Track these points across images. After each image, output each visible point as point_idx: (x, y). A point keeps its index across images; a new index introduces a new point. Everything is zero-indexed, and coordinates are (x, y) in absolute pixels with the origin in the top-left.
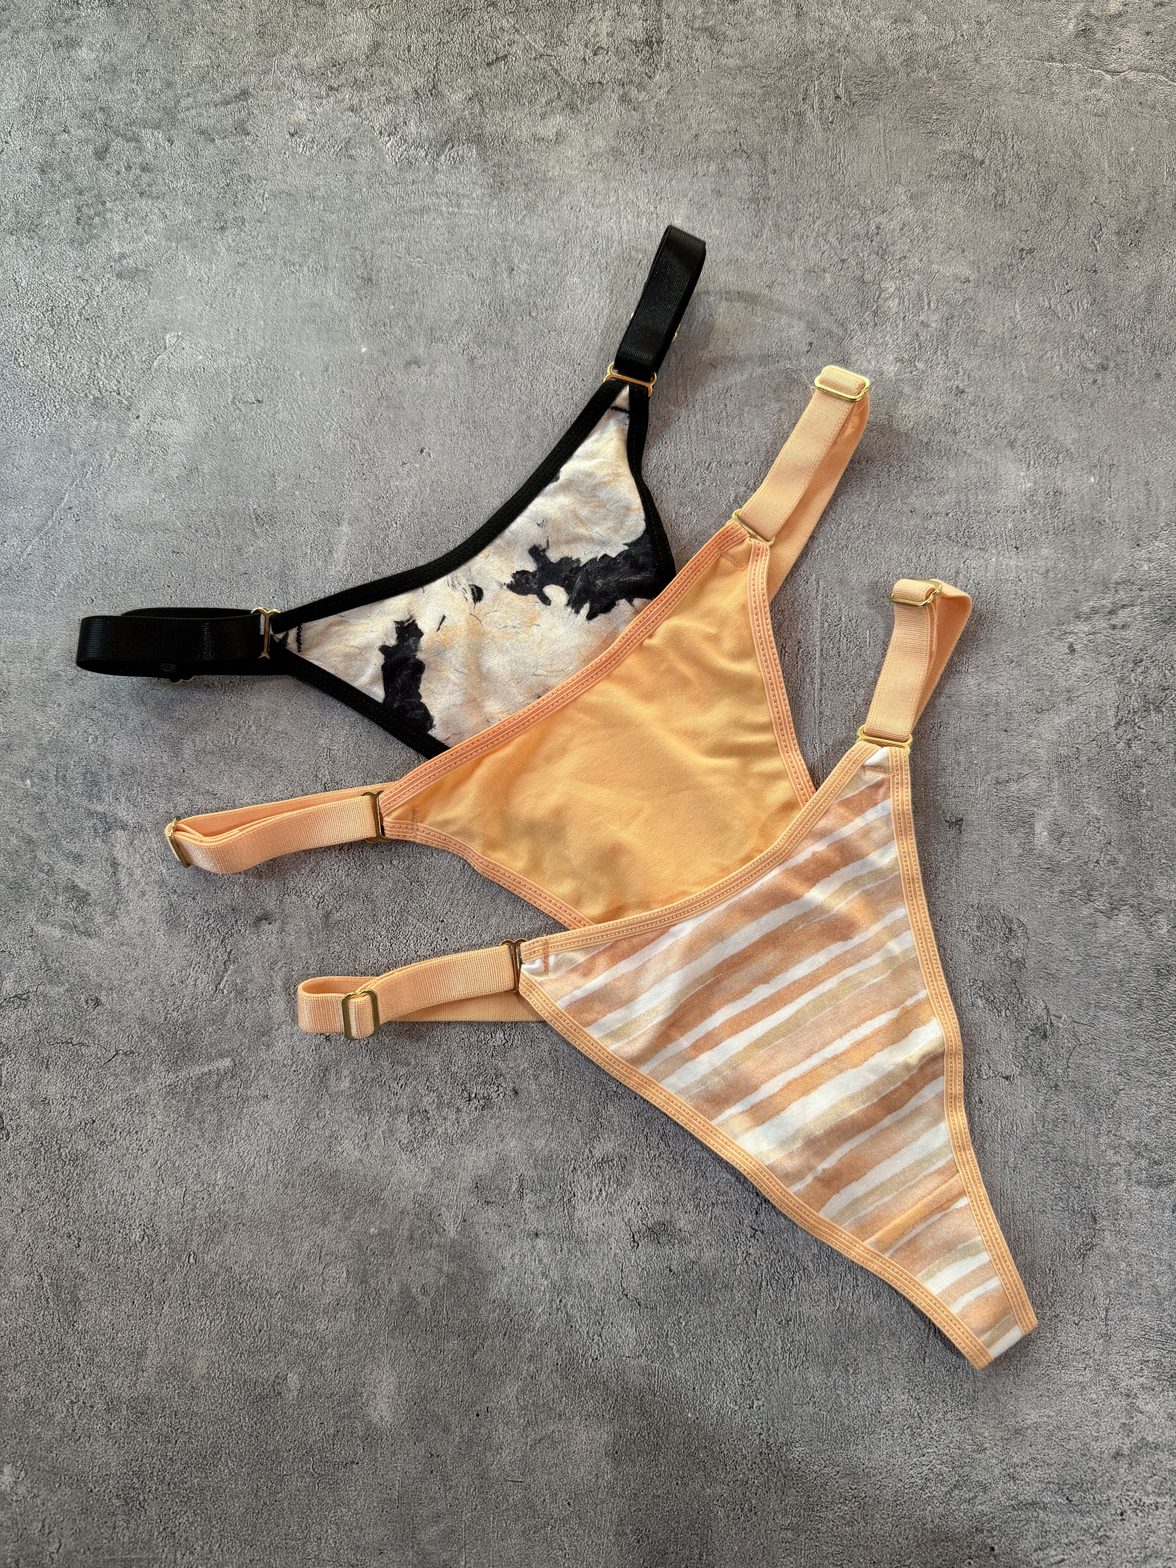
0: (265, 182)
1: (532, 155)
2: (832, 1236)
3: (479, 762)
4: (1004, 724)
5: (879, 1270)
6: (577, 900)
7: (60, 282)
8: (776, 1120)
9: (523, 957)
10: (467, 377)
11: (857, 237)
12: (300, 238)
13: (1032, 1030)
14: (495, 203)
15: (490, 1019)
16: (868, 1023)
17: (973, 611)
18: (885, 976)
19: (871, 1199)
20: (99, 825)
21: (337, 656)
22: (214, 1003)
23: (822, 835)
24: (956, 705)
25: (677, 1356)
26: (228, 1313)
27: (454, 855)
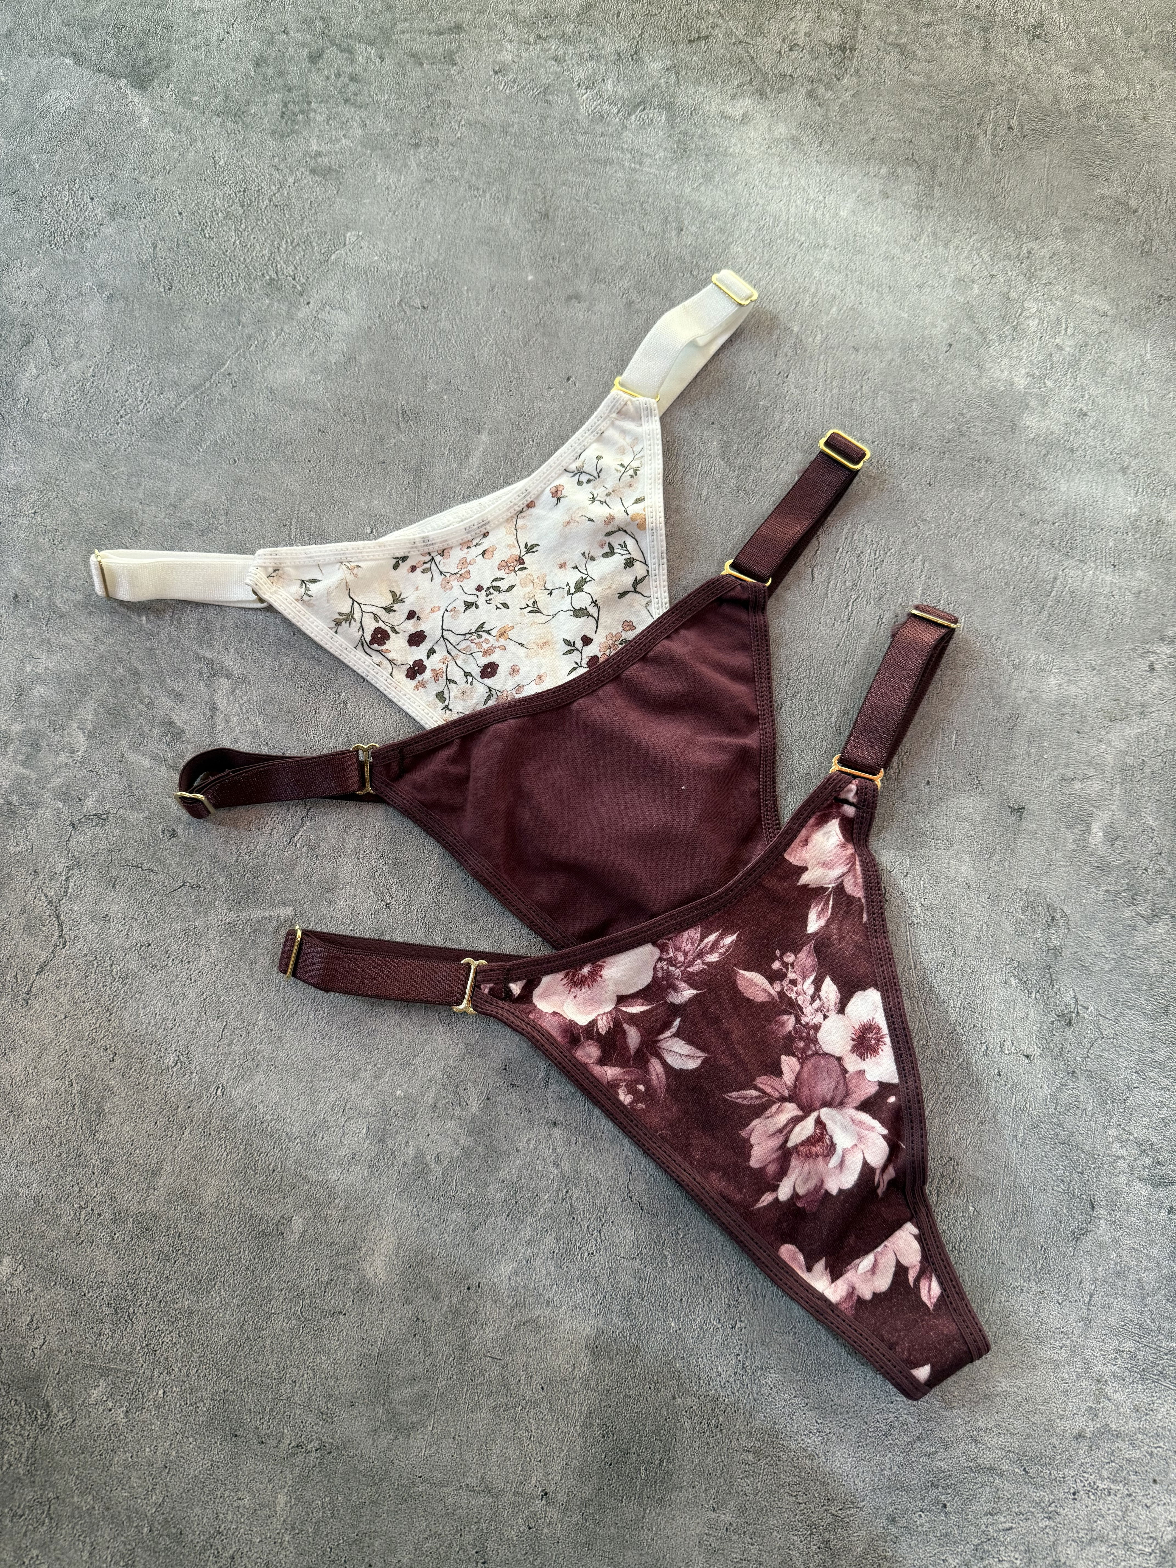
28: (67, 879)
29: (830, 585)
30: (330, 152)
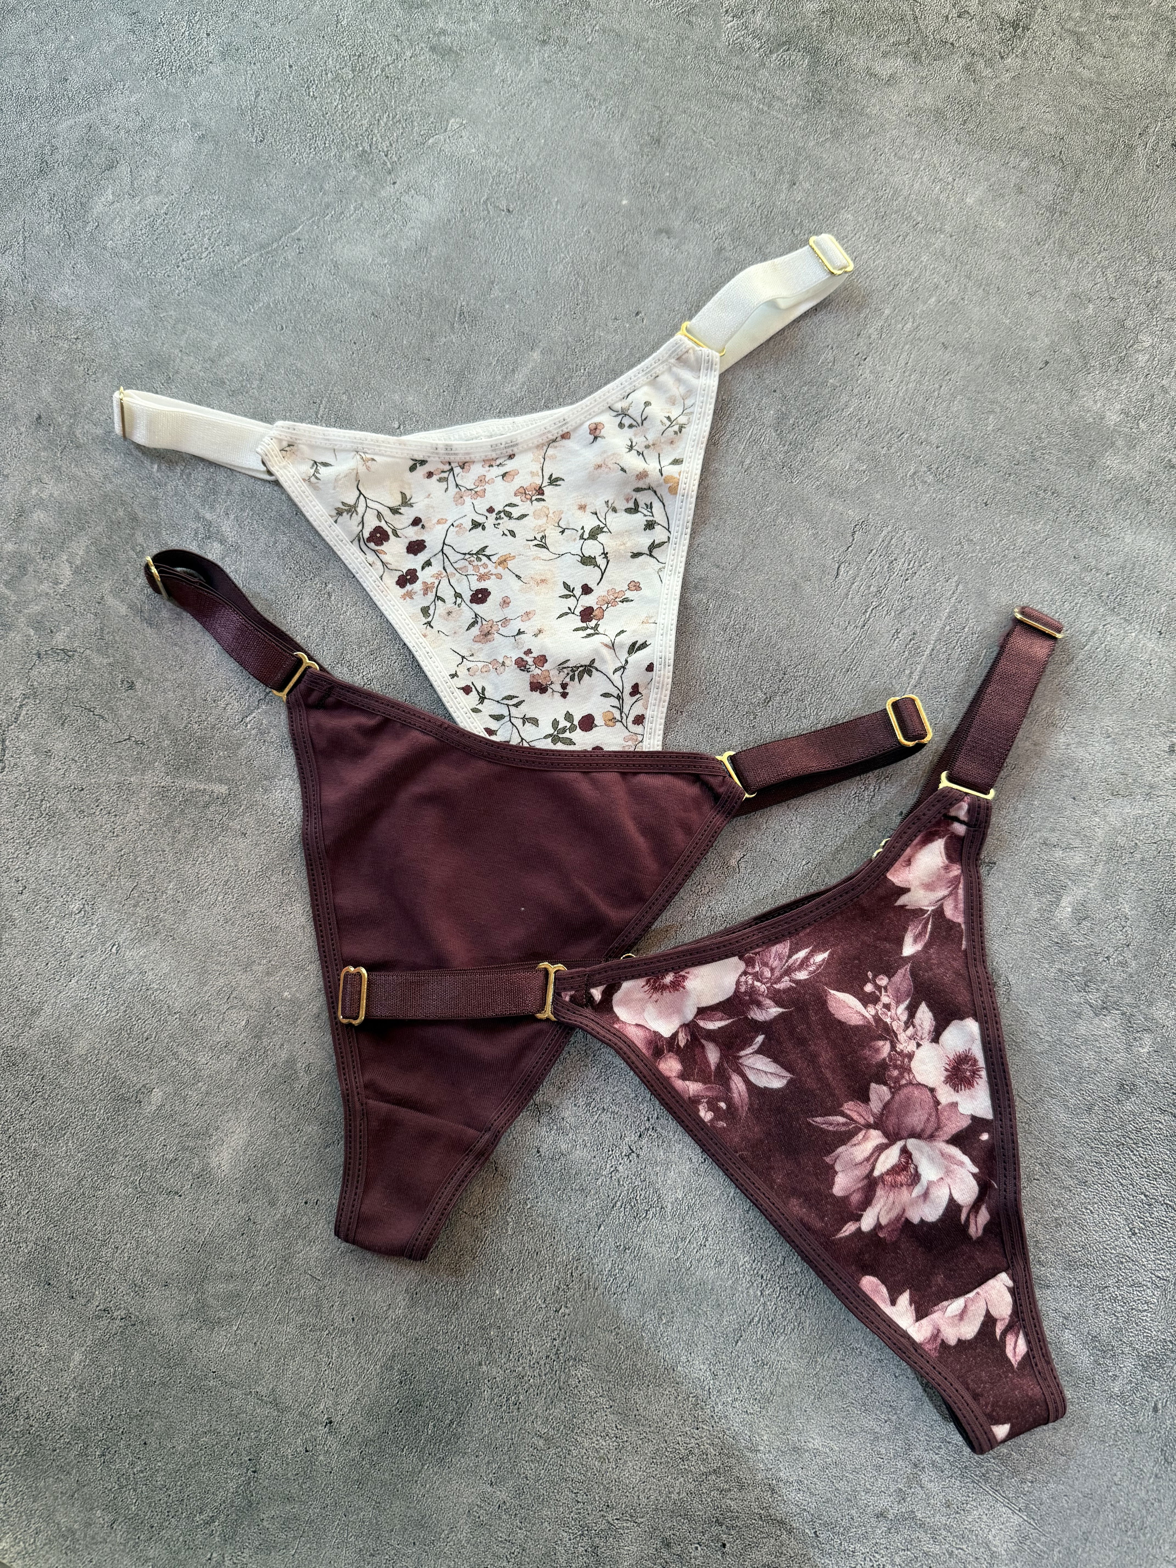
7: (377, 33)
14: (805, 117)
20: (201, 530)
26: (126, 1011)
28: (21, 707)
29: (854, 587)
30: (454, 33)
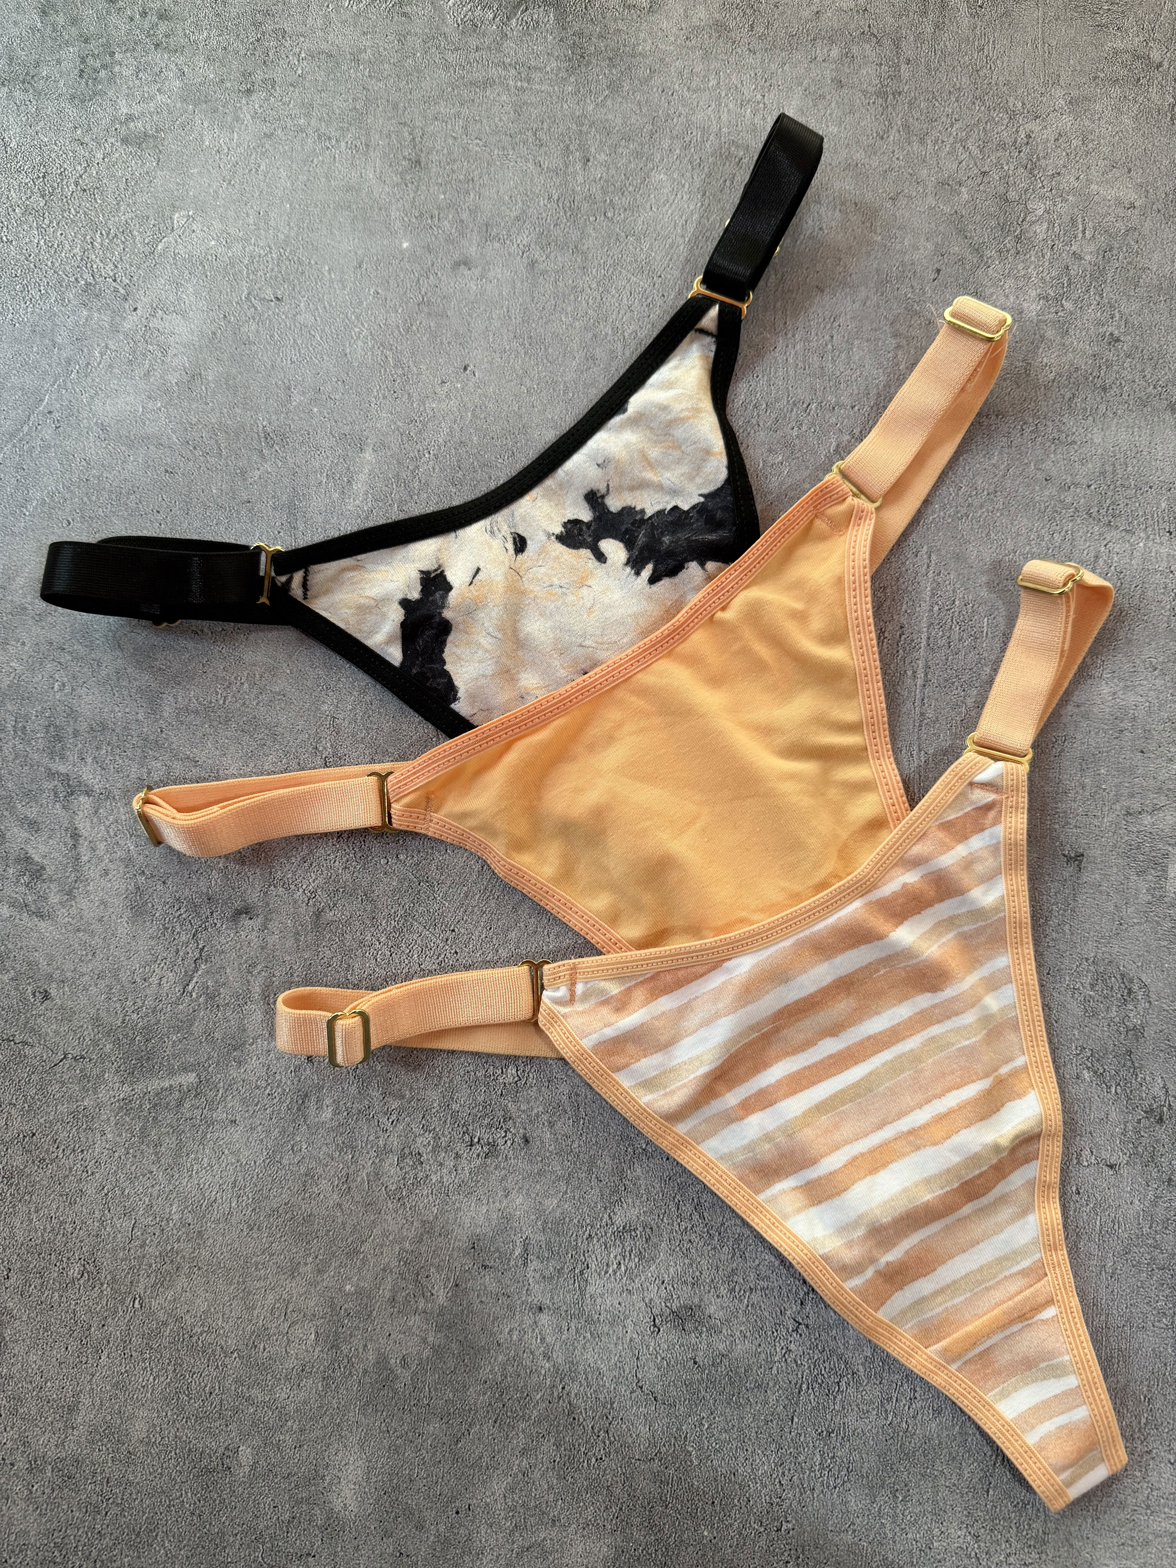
0: (302, 39)
1: (620, 25)
2: (890, 1340)
3: (508, 747)
4: (1140, 744)
5: (943, 1384)
6: (614, 918)
8: (836, 1202)
9: (545, 982)
10: (526, 283)
11: (1002, 146)
12: (339, 107)
13: (1146, 1112)
15: (502, 1052)
16: (955, 1093)
17: (1114, 606)
18: (979, 1037)
19: (939, 1299)
21: (350, 608)
22: (181, 1007)
23: (916, 863)
24: (1086, 716)
25: (696, 1463)
27: (472, 854)
